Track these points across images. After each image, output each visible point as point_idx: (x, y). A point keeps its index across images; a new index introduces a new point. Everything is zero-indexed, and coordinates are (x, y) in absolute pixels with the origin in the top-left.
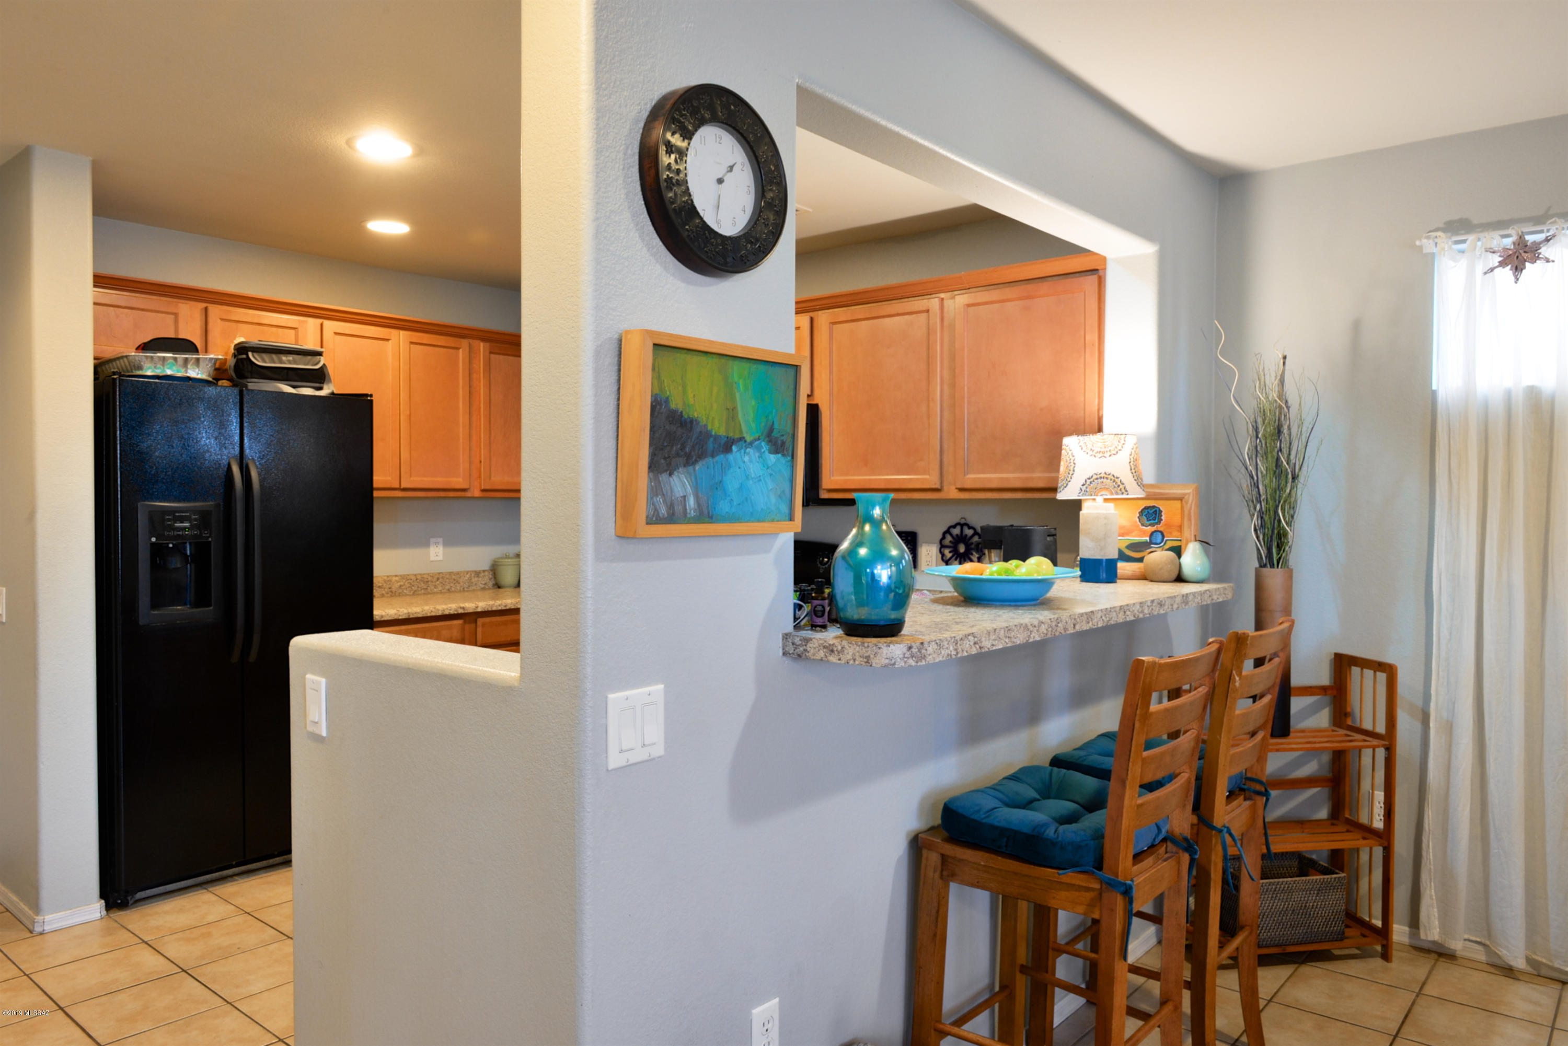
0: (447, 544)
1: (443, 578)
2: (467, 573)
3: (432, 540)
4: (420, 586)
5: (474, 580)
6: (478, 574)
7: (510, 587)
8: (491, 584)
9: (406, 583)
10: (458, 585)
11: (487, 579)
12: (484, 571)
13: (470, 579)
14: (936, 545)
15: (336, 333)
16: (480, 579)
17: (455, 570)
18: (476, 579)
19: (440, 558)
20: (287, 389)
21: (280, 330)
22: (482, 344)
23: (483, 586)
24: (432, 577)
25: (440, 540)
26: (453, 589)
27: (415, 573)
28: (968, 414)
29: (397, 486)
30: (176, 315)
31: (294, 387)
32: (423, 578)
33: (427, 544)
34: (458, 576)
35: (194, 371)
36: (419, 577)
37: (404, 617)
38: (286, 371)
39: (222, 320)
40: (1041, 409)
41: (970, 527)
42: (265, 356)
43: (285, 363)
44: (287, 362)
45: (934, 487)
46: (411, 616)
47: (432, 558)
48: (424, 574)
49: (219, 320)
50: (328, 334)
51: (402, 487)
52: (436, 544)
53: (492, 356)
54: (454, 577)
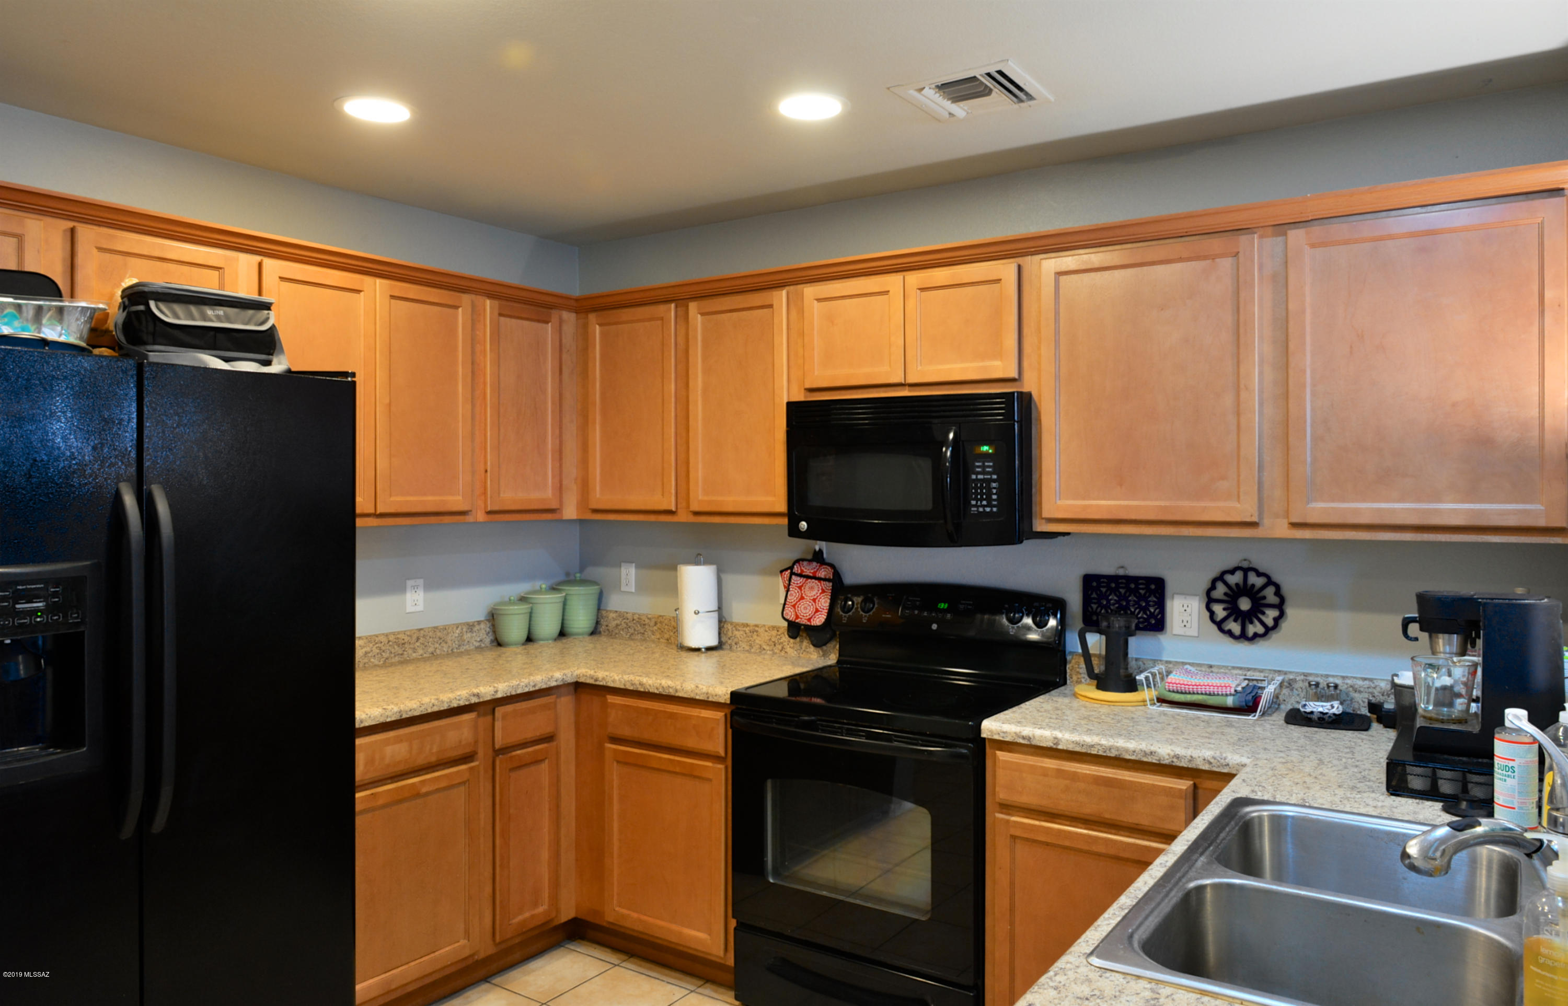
0: (428, 587)
1: (424, 636)
2: (457, 628)
3: (410, 583)
4: (393, 651)
5: (467, 636)
6: (470, 627)
7: (516, 644)
8: (488, 640)
9: (374, 648)
10: (443, 644)
11: (483, 634)
12: (479, 622)
13: (461, 635)
14: (1197, 598)
15: (281, 278)
16: (474, 634)
17: (439, 623)
18: (469, 635)
19: (420, 608)
20: (214, 362)
21: (195, 270)
22: (488, 302)
23: (477, 644)
24: (410, 636)
25: (420, 582)
26: (438, 652)
27: (385, 632)
28: (1313, 410)
29: (372, 511)
30: (20, 238)
31: (227, 360)
32: (398, 638)
33: (402, 589)
34: (445, 632)
35: (53, 330)
36: (392, 638)
37: (393, 719)
38: (212, 333)
39: (100, 249)
40: (1454, 405)
41: (1259, 574)
42: (177, 308)
43: (211, 321)
44: (214, 318)
45: (1248, 519)
46: (404, 716)
47: (410, 608)
48: (399, 633)
49: (95, 251)
50: (270, 279)
51: (378, 512)
52: (415, 587)
53: (502, 319)
54: (439, 634)
